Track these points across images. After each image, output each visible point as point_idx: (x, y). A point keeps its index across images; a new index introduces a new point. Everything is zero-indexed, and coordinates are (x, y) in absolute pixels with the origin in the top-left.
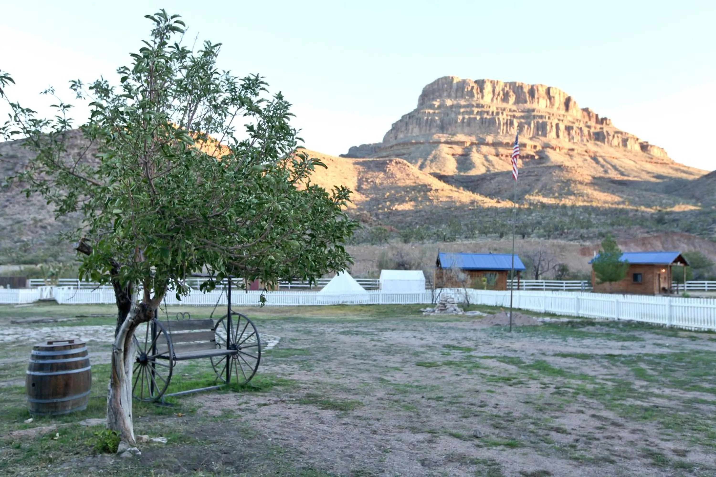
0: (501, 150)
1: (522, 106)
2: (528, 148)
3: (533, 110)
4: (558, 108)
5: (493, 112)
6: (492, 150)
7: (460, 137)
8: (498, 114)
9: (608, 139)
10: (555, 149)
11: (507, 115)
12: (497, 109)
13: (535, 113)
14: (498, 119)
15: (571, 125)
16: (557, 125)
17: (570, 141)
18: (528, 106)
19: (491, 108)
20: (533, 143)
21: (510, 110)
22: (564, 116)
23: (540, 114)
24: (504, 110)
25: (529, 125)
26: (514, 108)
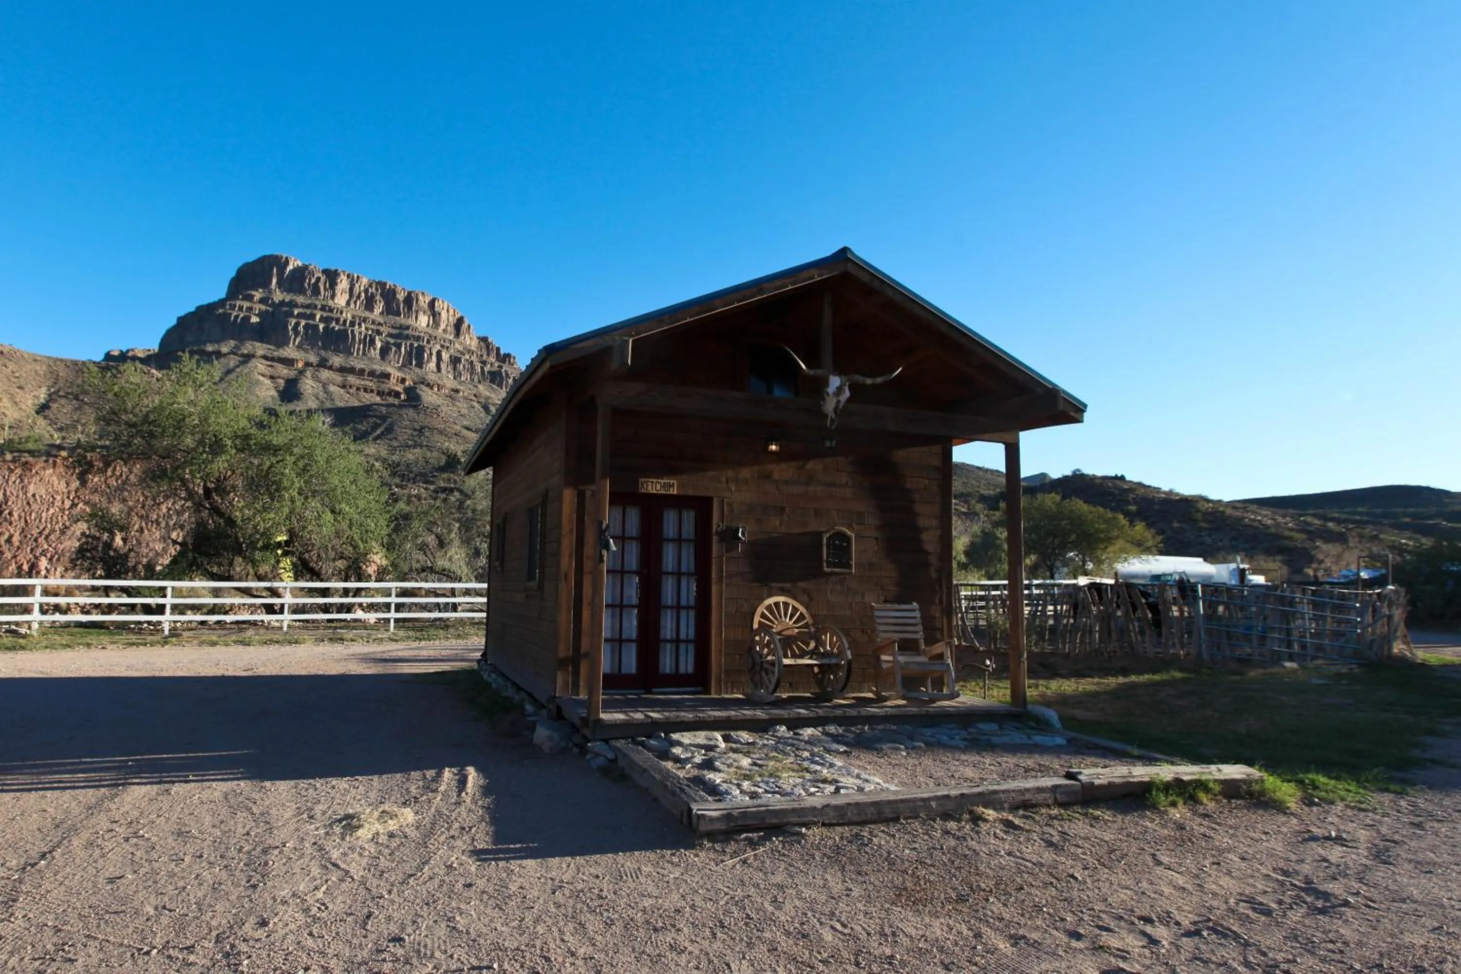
0: (352, 379)
1: (392, 319)
2: (393, 380)
3: (408, 328)
4: (445, 331)
5: (345, 321)
6: (338, 378)
7: (290, 352)
8: (352, 324)
9: (507, 382)
10: (432, 388)
11: (367, 329)
12: (353, 317)
13: (410, 332)
14: (352, 331)
15: (459, 355)
16: (439, 354)
17: (455, 378)
18: (402, 320)
19: (344, 315)
20: (400, 375)
21: (373, 322)
22: (451, 342)
23: (417, 334)
24: (365, 320)
25: (398, 346)
26: (381, 320)
